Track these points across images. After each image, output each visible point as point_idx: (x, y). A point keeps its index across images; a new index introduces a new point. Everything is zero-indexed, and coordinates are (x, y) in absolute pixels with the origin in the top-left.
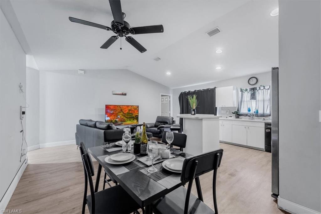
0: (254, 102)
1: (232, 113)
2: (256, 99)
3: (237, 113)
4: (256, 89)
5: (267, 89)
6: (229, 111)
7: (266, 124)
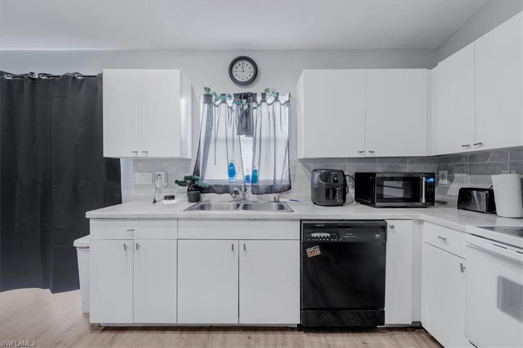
0: (247, 143)
1: (177, 182)
2: (252, 135)
3: (193, 181)
4: (254, 101)
5: (282, 105)
6: (163, 173)
7: (308, 227)
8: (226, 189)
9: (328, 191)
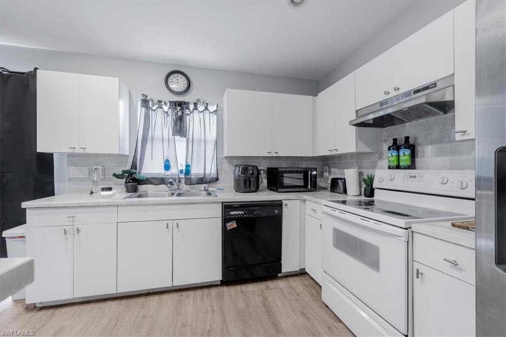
0: (181, 143)
1: (115, 175)
2: (185, 137)
3: (131, 174)
4: (188, 108)
5: (211, 113)
6: (100, 167)
7: (227, 207)
9: (245, 181)
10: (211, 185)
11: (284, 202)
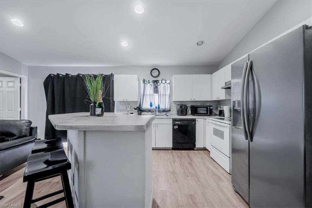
0: (156, 96)
1: (134, 108)
2: (158, 94)
3: (139, 108)
4: (159, 83)
5: (167, 84)
6: (129, 106)
7: (174, 120)
8: (149, 111)
9: (181, 111)
10: (168, 112)
11: (197, 119)
